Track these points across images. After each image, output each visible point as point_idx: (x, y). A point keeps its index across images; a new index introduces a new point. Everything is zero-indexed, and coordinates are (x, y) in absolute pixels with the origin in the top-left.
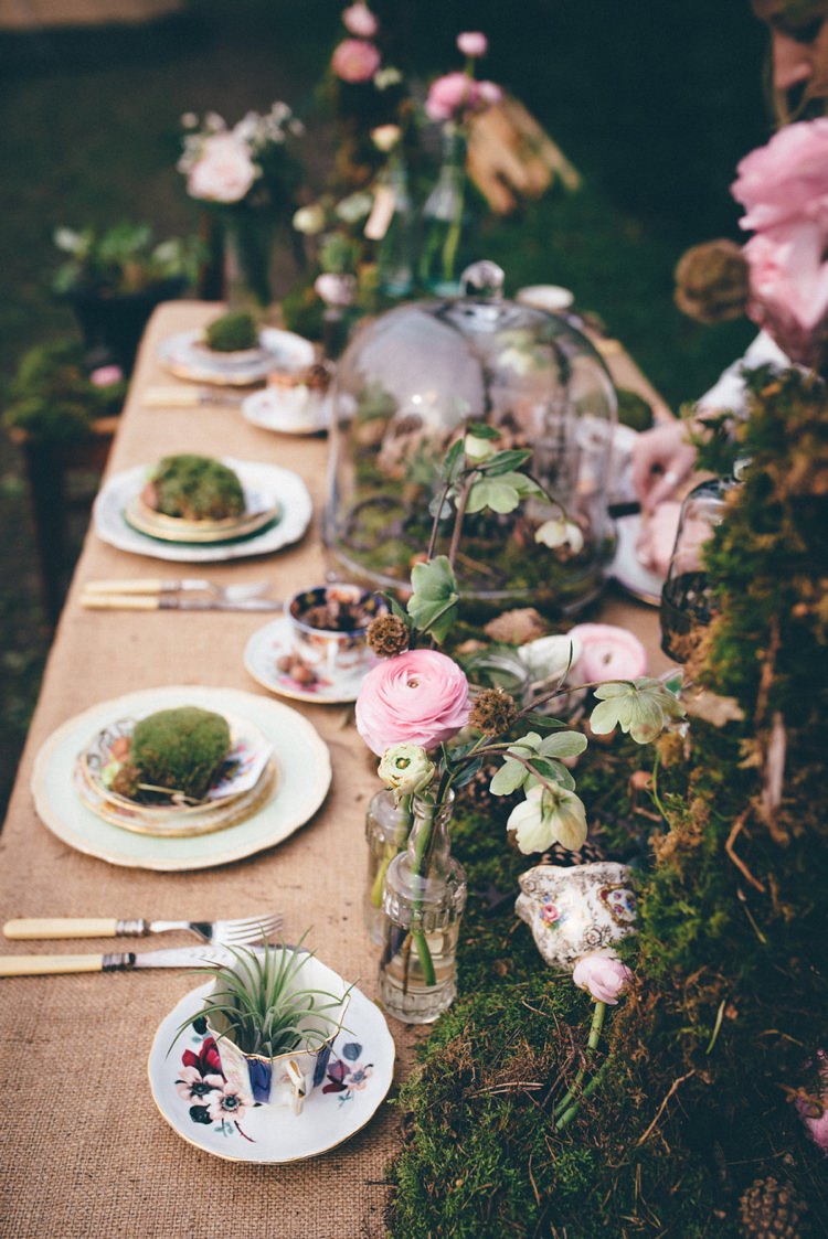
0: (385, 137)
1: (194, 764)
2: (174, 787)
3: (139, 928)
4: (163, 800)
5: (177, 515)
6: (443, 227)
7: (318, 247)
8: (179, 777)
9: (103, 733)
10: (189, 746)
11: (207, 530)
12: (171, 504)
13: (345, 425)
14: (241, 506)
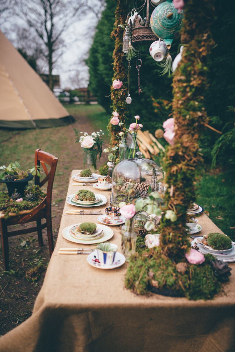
0: (121, 134)
1: (91, 229)
2: (87, 232)
3: (82, 249)
4: (85, 234)
5: (82, 200)
6: (132, 150)
7: (107, 156)
8: (88, 230)
9: (74, 226)
10: (90, 226)
11: (88, 202)
12: (81, 198)
13: (114, 187)
14: (94, 199)
